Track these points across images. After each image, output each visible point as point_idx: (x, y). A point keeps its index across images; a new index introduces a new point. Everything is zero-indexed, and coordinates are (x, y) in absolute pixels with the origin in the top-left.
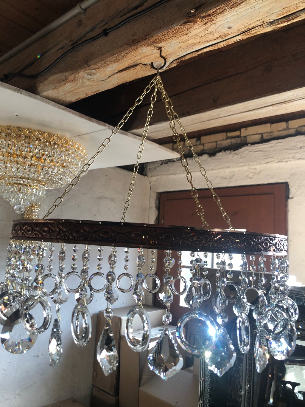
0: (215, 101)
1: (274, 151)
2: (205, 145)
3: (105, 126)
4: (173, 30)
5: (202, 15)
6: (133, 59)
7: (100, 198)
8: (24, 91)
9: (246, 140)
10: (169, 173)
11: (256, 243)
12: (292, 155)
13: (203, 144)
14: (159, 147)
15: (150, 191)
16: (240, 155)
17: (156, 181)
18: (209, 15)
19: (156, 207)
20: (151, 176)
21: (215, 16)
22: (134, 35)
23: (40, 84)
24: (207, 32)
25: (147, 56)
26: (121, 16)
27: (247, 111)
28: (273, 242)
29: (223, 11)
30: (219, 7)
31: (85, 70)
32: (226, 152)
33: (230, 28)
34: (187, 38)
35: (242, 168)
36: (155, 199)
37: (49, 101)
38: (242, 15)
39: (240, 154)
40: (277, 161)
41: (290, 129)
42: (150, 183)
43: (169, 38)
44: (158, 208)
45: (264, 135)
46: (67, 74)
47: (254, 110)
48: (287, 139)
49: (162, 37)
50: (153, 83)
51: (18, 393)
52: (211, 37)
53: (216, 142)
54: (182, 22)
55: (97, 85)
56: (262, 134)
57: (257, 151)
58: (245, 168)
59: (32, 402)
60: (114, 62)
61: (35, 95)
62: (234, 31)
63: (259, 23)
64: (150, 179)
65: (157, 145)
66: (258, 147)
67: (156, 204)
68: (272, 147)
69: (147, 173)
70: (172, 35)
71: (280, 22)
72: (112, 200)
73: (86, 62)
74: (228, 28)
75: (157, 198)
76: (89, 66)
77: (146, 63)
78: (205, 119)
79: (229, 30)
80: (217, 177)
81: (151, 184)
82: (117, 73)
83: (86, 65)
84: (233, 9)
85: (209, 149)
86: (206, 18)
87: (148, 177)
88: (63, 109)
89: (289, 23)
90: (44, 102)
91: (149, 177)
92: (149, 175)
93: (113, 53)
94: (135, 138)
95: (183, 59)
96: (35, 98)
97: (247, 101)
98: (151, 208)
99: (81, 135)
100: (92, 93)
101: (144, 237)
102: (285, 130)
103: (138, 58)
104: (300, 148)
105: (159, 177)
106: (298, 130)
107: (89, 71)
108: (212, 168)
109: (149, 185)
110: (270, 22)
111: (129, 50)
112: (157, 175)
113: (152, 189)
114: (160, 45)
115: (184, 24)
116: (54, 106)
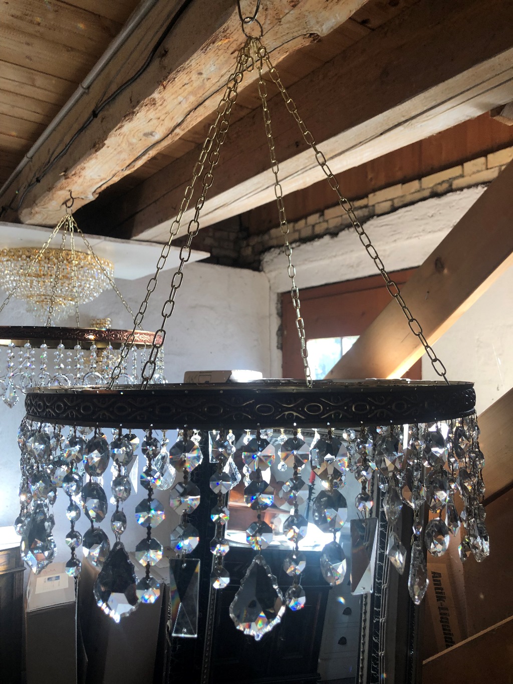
1: (402, 223)
2: (330, 221)
9: (374, 211)
12: (422, 228)
13: (327, 221)
15: (270, 292)
17: (275, 277)
19: (278, 314)
20: (269, 272)
23: (20, 216)
26: (43, 169)
32: (350, 229)
36: (276, 302)
37: (35, 226)
41: (424, 189)
45: (396, 201)
53: (341, 216)
56: (392, 200)
57: (383, 226)
64: (268, 275)
66: (385, 220)
67: (277, 309)
68: (399, 218)
69: (263, 268)
80: (343, 266)
81: (271, 282)
85: (332, 227)
87: (265, 273)
92: (266, 269)
93: (42, 197)
98: (272, 315)
102: (419, 191)
103: (62, 196)
104: (432, 216)
106: (435, 190)
107: (41, 207)
109: (268, 283)
112: (276, 269)
113: (272, 288)
115: (65, 179)
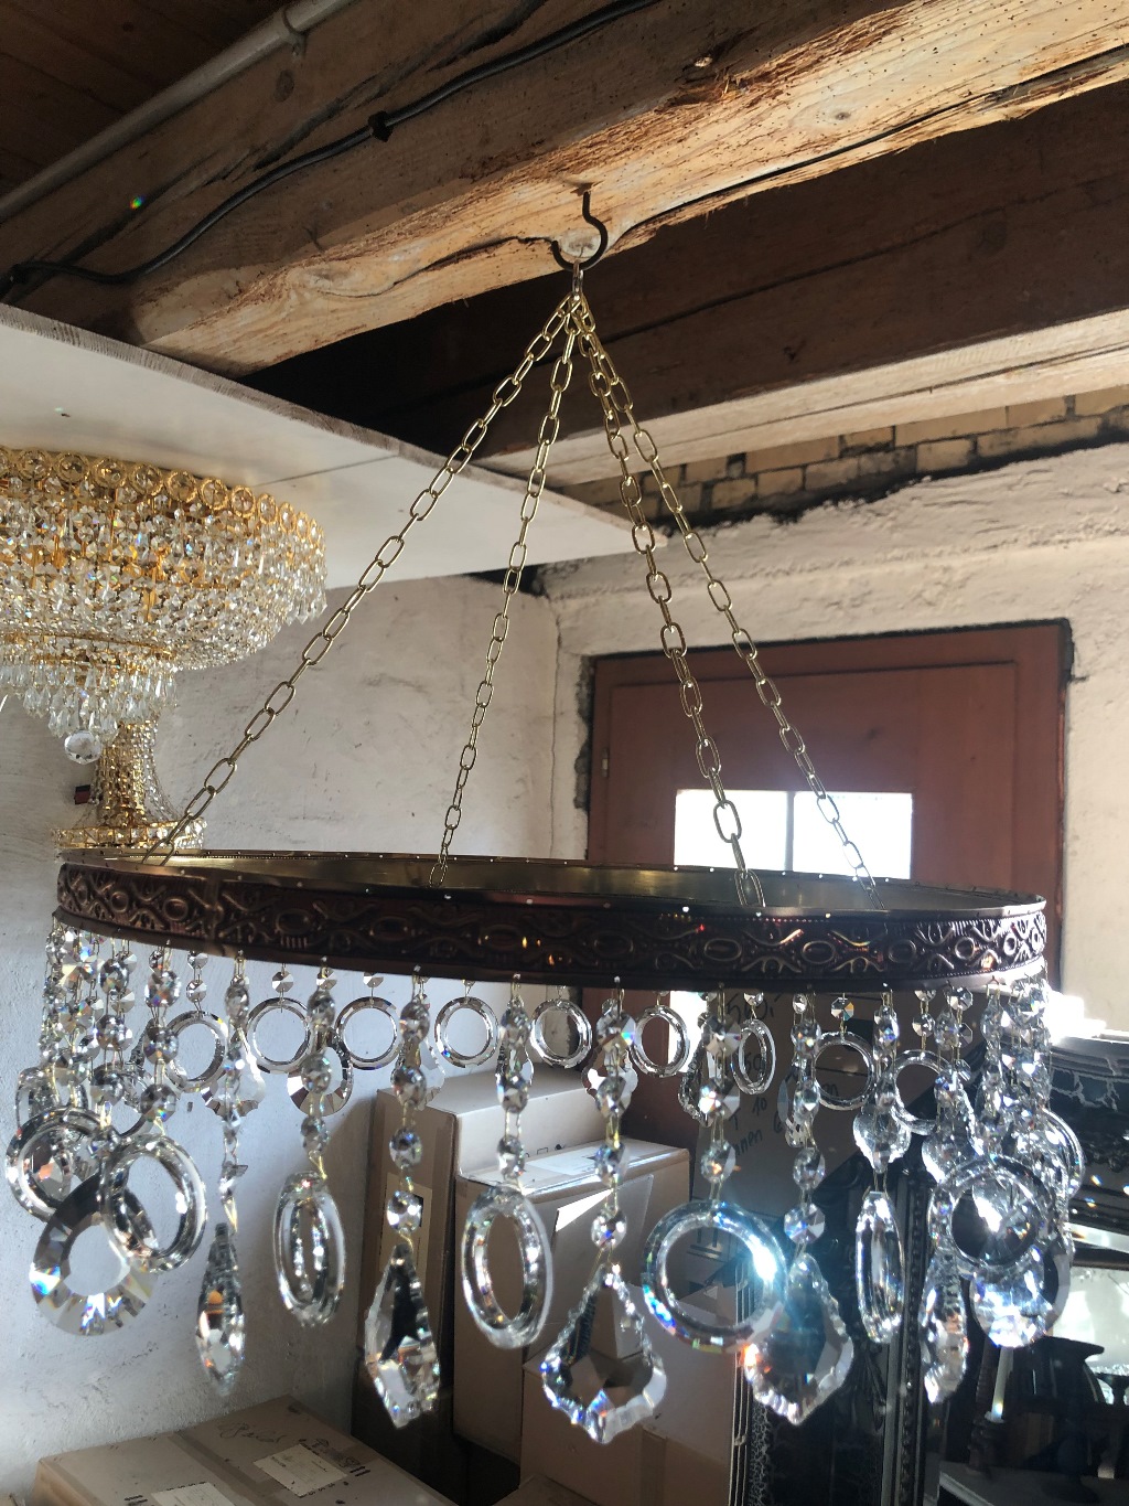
0: (792, 356)
1: (1017, 501)
2: (762, 477)
3: (386, 445)
4: (633, 128)
5: (738, 78)
6: (483, 225)
7: (374, 683)
8: (85, 334)
9: (915, 460)
10: (629, 584)
11: (928, 946)
12: (1084, 519)
13: (755, 477)
14: (586, 513)
15: (558, 651)
16: (893, 519)
17: (578, 612)
18: (765, 77)
19: (580, 712)
20: (562, 597)
21: (786, 79)
22: (486, 142)
23: (148, 306)
24: (758, 131)
25: (538, 213)
26: (439, 67)
27: (911, 393)
28: (989, 935)
29: (818, 61)
30: (803, 49)
31: (310, 263)
32: (841, 504)
33: (843, 116)
34: (686, 152)
35: (897, 568)
36: (577, 680)
37: (179, 364)
38: (890, 72)
39: (891, 515)
40: (1029, 542)
41: (1080, 417)
42: (558, 623)
43: (617, 155)
44: (586, 714)
45: (983, 441)
46: (243, 274)
47: (937, 387)
48: (1067, 458)
49: (589, 151)
50: (558, 320)
51: (96, 1384)
52: (773, 147)
53: (804, 467)
54: (664, 99)
55: (353, 309)
56: (973, 438)
57: (956, 503)
58: (910, 567)
59: (146, 1414)
60: (415, 233)
61: (127, 346)
62: (860, 125)
63: (953, 99)
64: (558, 606)
65: (581, 507)
66: (961, 489)
67: (580, 701)
68: (1010, 487)
69: (546, 586)
70: (627, 144)
71: (1032, 92)
72: (419, 688)
73: (311, 233)
74: (837, 117)
75: (582, 677)
76: (322, 248)
77: (532, 236)
78: (756, 420)
79: (839, 122)
80: (806, 600)
81: (562, 626)
82: (426, 269)
83: (311, 246)
84: (853, 54)
85: (776, 494)
86: (754, 87)
87: (550, 601)
88: (233, 393)
89: (1068, 94)
90: (160, 369)
91: (553, 597)
92: (555, 593)
93: (409, 206)
94: (497, 483)
95: (672, 221)
96: (128, 358)
97: (912, 357)
98: (562, 714)
99: (298, 477)
100: (334, 337)
101: (525, 942)
102: (1060, 421)
103: (501, 219)
104: (1118, 491)
105: (591, 599)
106: (1112, 422)
107: (324, 266)
108: (786, 567)
109: (556, 628)
110: (994, 93)
111: (469, 195)
112: (584, 594)
113: (564, 643)
114: (583, 177)
115: (672, 105)
116: (196, 382)
